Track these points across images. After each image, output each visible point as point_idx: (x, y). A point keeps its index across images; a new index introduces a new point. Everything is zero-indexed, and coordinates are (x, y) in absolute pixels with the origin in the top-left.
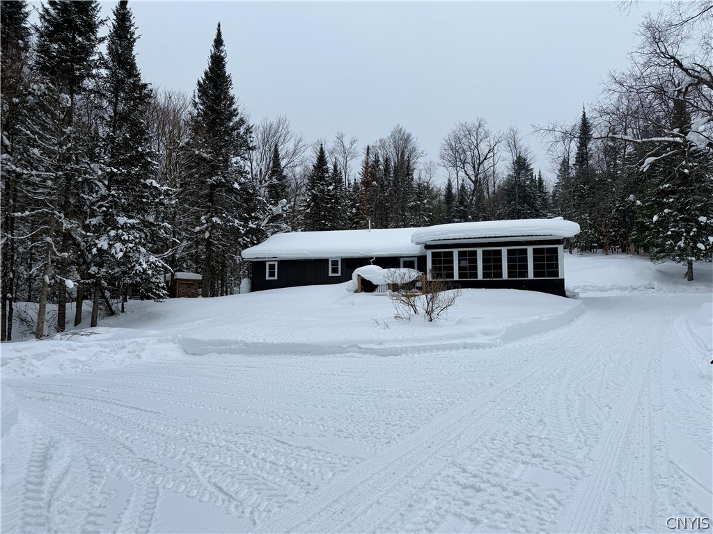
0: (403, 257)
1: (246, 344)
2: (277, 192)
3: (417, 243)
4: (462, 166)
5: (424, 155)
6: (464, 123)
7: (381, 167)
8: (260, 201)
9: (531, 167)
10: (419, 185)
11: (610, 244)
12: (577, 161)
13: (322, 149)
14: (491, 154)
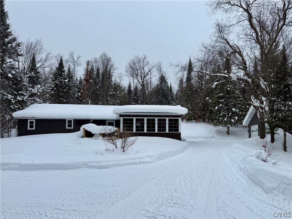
0: (108, 120)
1: (20, 165)
2: (34, 81)
3: (116, 114)
4: (136, 77)
5: (117, 69)
6: (137, 56)
7: (95, 72)
8: (24, 85)
9: (167, 81)
10: (115, 84)
11: (198, 118)
12: (186, 80)
13: (61, 59)
14: (149, 73)
